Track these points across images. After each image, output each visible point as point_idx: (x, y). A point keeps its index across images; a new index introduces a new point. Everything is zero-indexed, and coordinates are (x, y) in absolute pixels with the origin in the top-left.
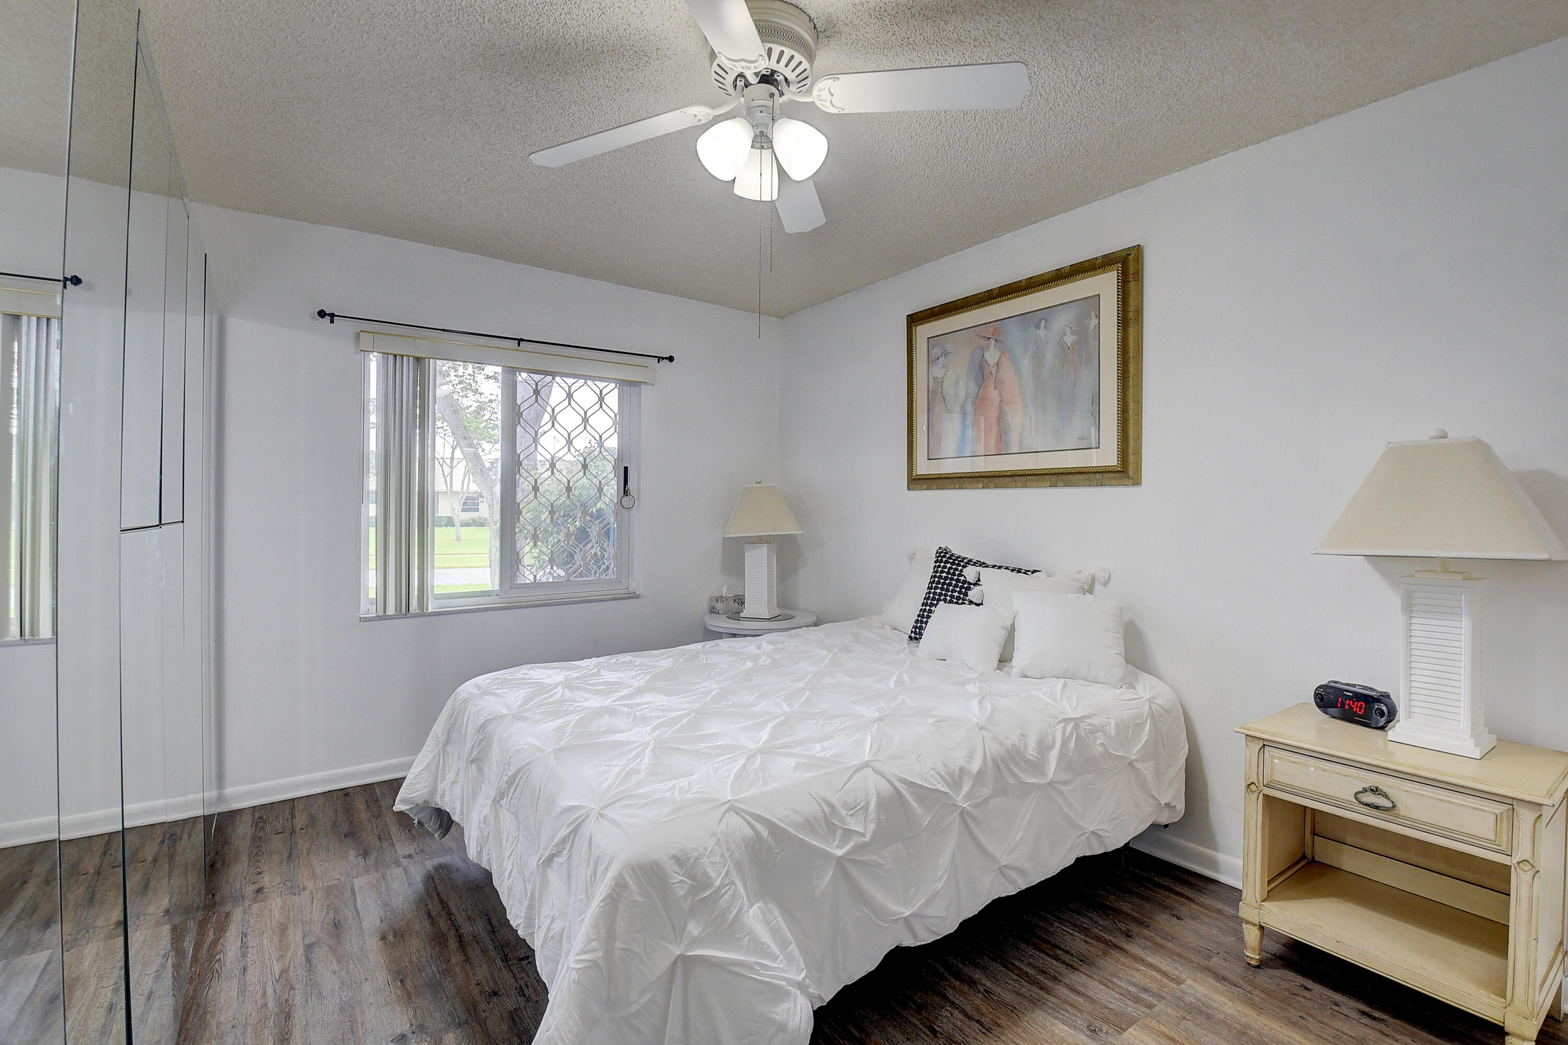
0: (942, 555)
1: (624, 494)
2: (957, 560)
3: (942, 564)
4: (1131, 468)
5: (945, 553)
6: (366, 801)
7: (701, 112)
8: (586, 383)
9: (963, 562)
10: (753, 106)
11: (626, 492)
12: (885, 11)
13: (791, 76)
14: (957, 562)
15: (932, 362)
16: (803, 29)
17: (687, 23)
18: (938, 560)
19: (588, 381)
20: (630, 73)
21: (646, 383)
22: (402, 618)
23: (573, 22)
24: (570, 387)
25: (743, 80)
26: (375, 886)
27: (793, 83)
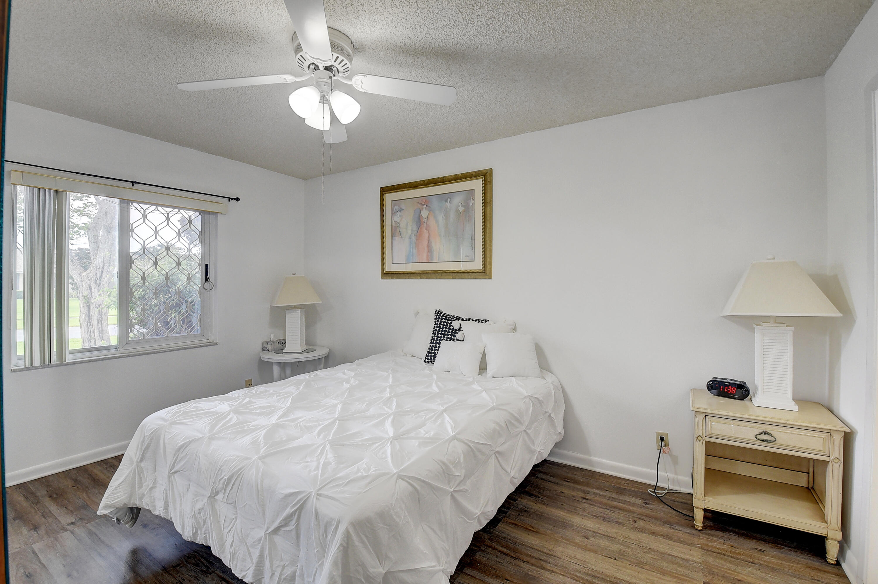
0: (438, 314)
1: (206, 281)
2: (447, 317)
3: (440, 320)
4: (488, 270)
5: (440, 313)
6: (24, 495)
7: (289, 79)
8: (179, 211)
9: (450, 318)
10: (319, 81)
11: (207, 280)
12: (390, 47)
13: (341, 69)
14: (447, 318)
15: (394, 213)
16: (348, 47)
17: (283, 29)
18: (437, 317)
19: (181, 210)
20: (242, 46)
21: (221, 213)
22: (45, 368)
23: (213, 14)
24: (168, 214)
25: (314, 66)
26: (51, 546)
27: (341, 72)
